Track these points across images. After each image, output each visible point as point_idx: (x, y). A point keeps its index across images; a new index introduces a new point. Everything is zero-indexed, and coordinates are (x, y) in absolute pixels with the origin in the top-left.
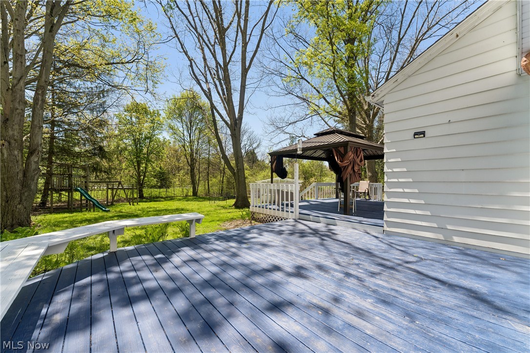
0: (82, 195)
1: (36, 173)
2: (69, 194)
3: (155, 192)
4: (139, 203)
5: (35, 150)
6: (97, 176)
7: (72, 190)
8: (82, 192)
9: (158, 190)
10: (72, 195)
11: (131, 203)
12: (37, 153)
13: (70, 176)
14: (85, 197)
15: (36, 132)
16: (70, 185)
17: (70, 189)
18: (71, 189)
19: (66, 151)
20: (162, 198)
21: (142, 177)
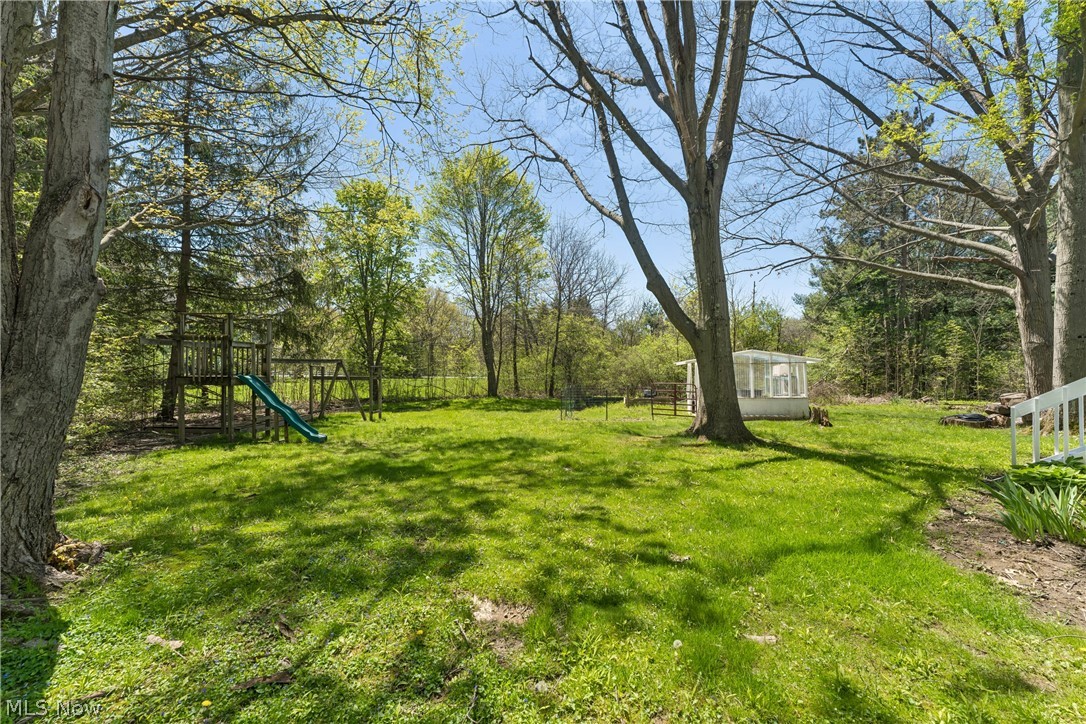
0: (256, 394)
1: (76, 296)
2: (223, 391)
3: (405, 386)
4: (384, 414)
5: (72, 184)
6: (286, 347)
7: (233, 381)
8: (257, 385)
9: (412, 382)
10: (231, 395)
11: (367, 415)
12: (81, 200)
13: (227, 343)
14: (265, 400)
15: (78, 96)
16: (227, 369)
17: (226, 380)
18: (230, 378)
19: (219, 285)
20: (420, 399)
21: (376, 351)
